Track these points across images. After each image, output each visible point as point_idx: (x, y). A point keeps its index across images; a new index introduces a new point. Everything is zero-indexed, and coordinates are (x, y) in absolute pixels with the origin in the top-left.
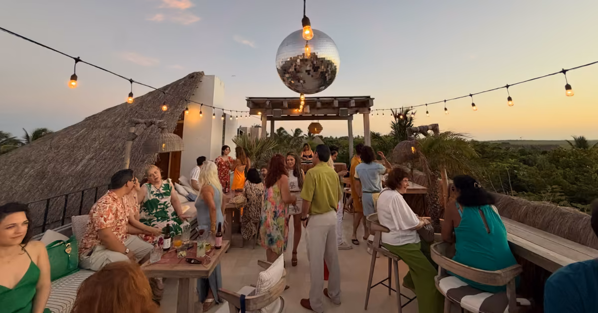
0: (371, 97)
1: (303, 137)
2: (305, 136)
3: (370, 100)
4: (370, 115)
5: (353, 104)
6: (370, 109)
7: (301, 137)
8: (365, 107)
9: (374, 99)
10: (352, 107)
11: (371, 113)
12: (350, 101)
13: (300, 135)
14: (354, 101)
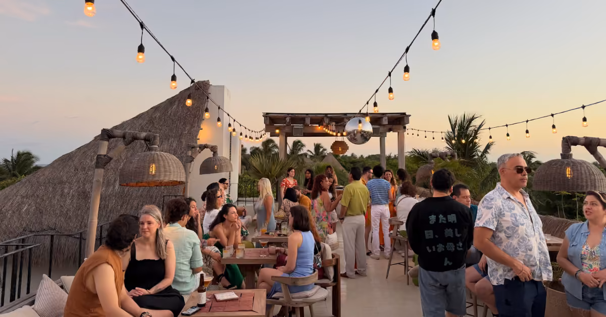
0: (407, 114)
1: (306, 155)
2: (309, 153)
3: (405, 118)
4: (405, 133)
5: (385, 121)
6: (405, 128)
7: (302, 155)
8: (400, 124)
9: (410, 116)
10: (384, 125)
11: (407, 131)
12: (382, 118)
13: (301, 152)
14: (386, 118)
